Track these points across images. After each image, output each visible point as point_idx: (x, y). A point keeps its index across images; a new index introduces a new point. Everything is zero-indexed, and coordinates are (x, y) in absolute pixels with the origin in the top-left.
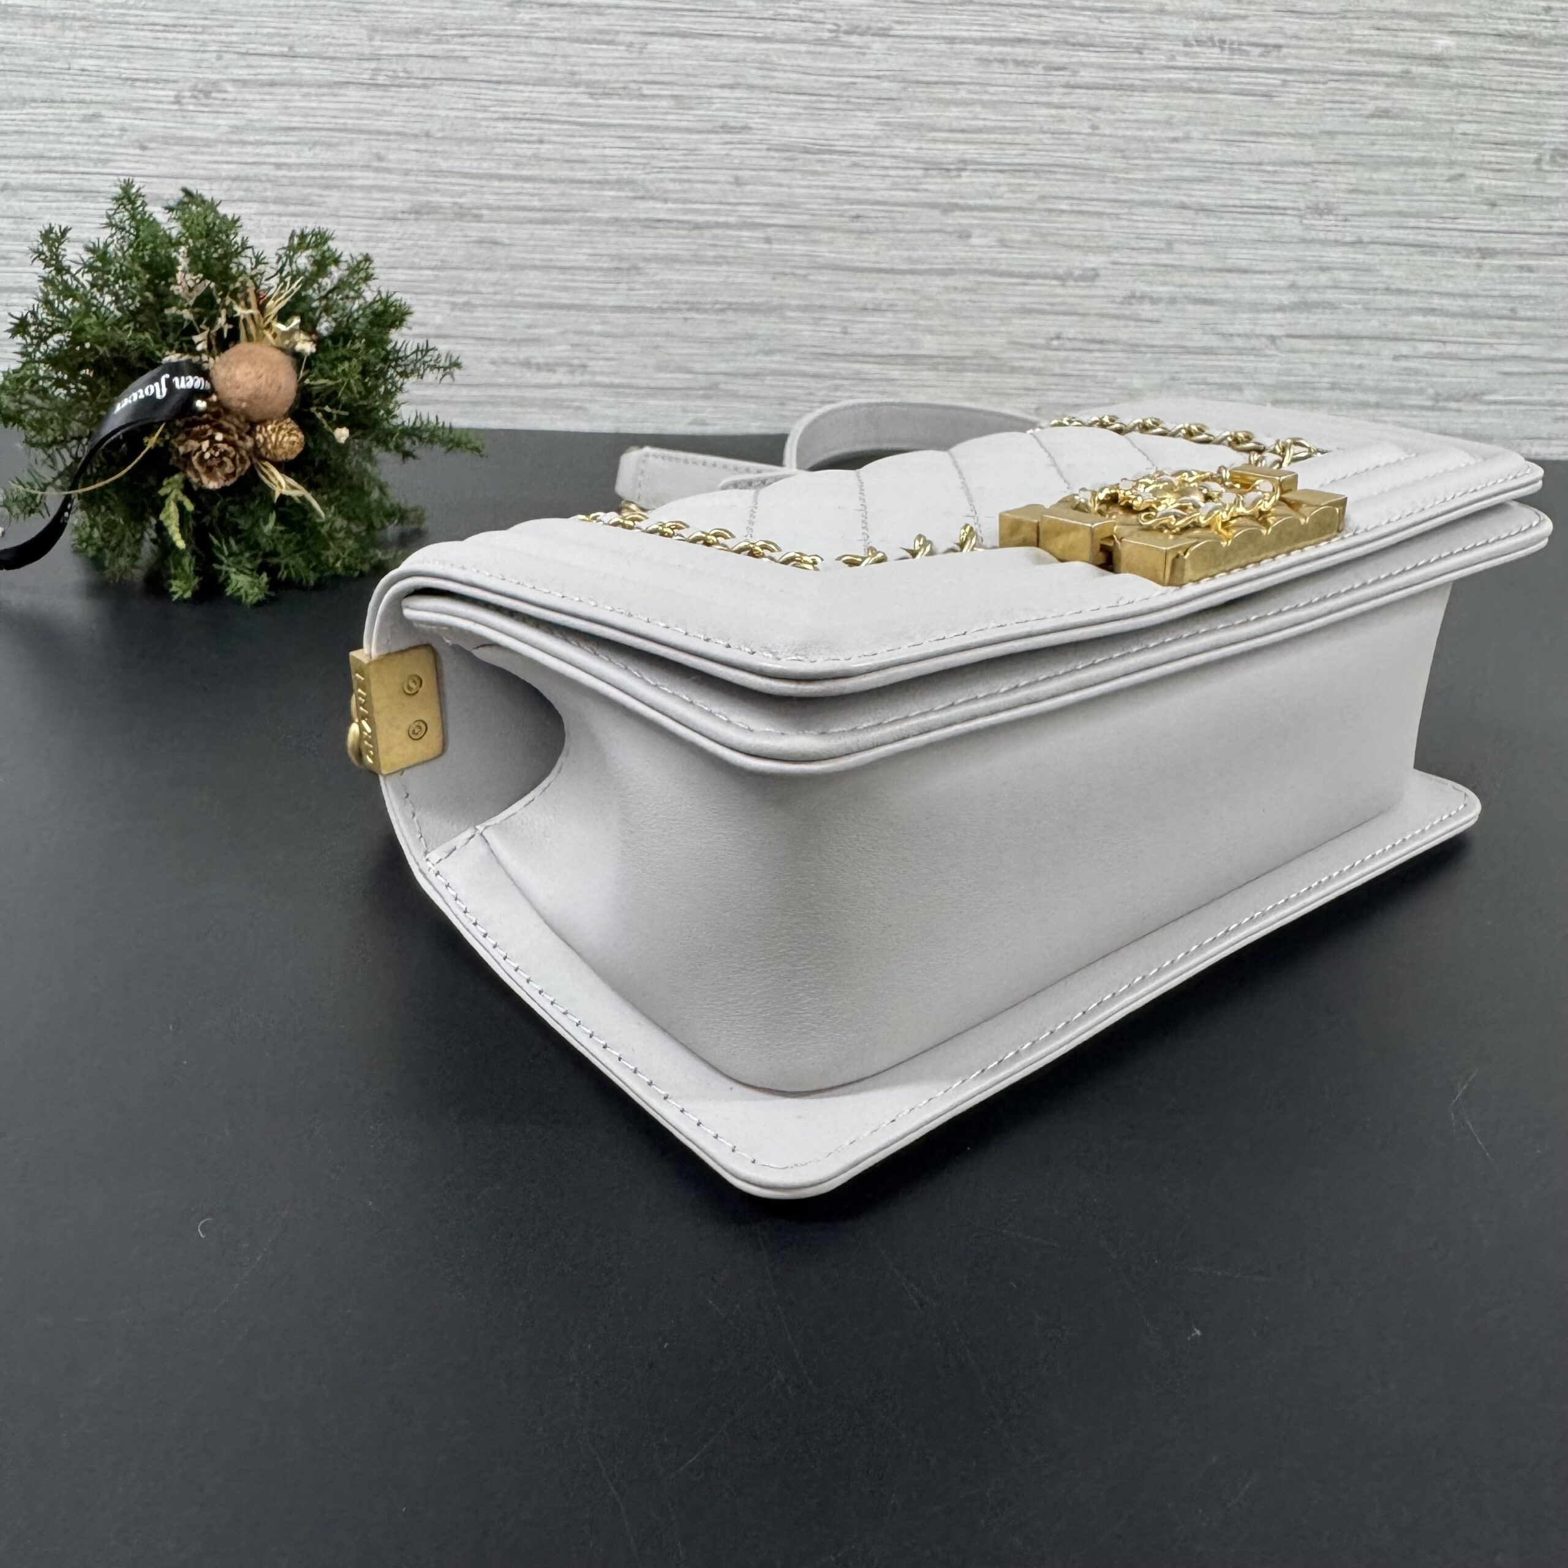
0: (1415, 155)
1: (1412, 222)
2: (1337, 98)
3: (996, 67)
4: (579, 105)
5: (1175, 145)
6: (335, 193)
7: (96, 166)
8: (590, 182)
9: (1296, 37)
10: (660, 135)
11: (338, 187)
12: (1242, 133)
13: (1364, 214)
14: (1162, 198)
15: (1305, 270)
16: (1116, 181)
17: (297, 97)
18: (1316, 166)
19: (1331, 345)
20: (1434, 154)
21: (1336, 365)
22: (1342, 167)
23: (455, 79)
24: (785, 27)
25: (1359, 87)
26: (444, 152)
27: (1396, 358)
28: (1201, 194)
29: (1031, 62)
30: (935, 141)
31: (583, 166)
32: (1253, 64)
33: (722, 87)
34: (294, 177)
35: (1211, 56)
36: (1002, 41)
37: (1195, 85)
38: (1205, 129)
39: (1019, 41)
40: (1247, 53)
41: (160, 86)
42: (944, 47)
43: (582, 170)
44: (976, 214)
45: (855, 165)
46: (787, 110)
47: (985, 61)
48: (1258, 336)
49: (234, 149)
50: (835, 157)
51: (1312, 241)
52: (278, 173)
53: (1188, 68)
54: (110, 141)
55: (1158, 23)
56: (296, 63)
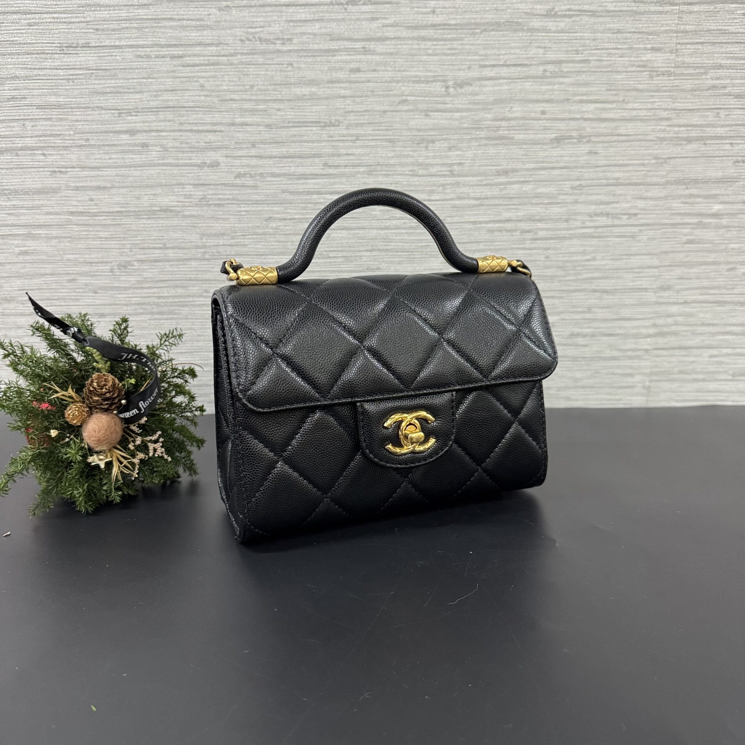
0: (709, 260)
1: (712, 291)
2: (667, 236)
3: (496, 233)
5: (588, 263)
6: (186, 308)
9: (643, 209)
11: (187, 306)
12: (621, 255)
13: (688, 289)
14: (584, 287)
15: (660, 317)
16: (560, 281)
17: (168, 267)
18: (660, 268)
19: (677, 352)
20: (718, 259)
21: (680, 362)
22: (673, 268)
25: (677, 230)
27: (711, 356)
28: (604, 284)
29: (513, 230)
32: (624, 223)
33: (366, 251)
34: (167, 302)
35: (602, 220)
36: (499, 221)
37: (596, 235)
38: (602, 254)
39: (508, 221)
40: (620, 218)
41: (104, 264)
42: (471, 226)
47: (490, 231)
48: (640, 350)
49: (138, 291)
51: (662, 303)
52: (159, 301)
53: (592, 227)
54: (80, 290)
55: (575, 208)
56: (167, 251)
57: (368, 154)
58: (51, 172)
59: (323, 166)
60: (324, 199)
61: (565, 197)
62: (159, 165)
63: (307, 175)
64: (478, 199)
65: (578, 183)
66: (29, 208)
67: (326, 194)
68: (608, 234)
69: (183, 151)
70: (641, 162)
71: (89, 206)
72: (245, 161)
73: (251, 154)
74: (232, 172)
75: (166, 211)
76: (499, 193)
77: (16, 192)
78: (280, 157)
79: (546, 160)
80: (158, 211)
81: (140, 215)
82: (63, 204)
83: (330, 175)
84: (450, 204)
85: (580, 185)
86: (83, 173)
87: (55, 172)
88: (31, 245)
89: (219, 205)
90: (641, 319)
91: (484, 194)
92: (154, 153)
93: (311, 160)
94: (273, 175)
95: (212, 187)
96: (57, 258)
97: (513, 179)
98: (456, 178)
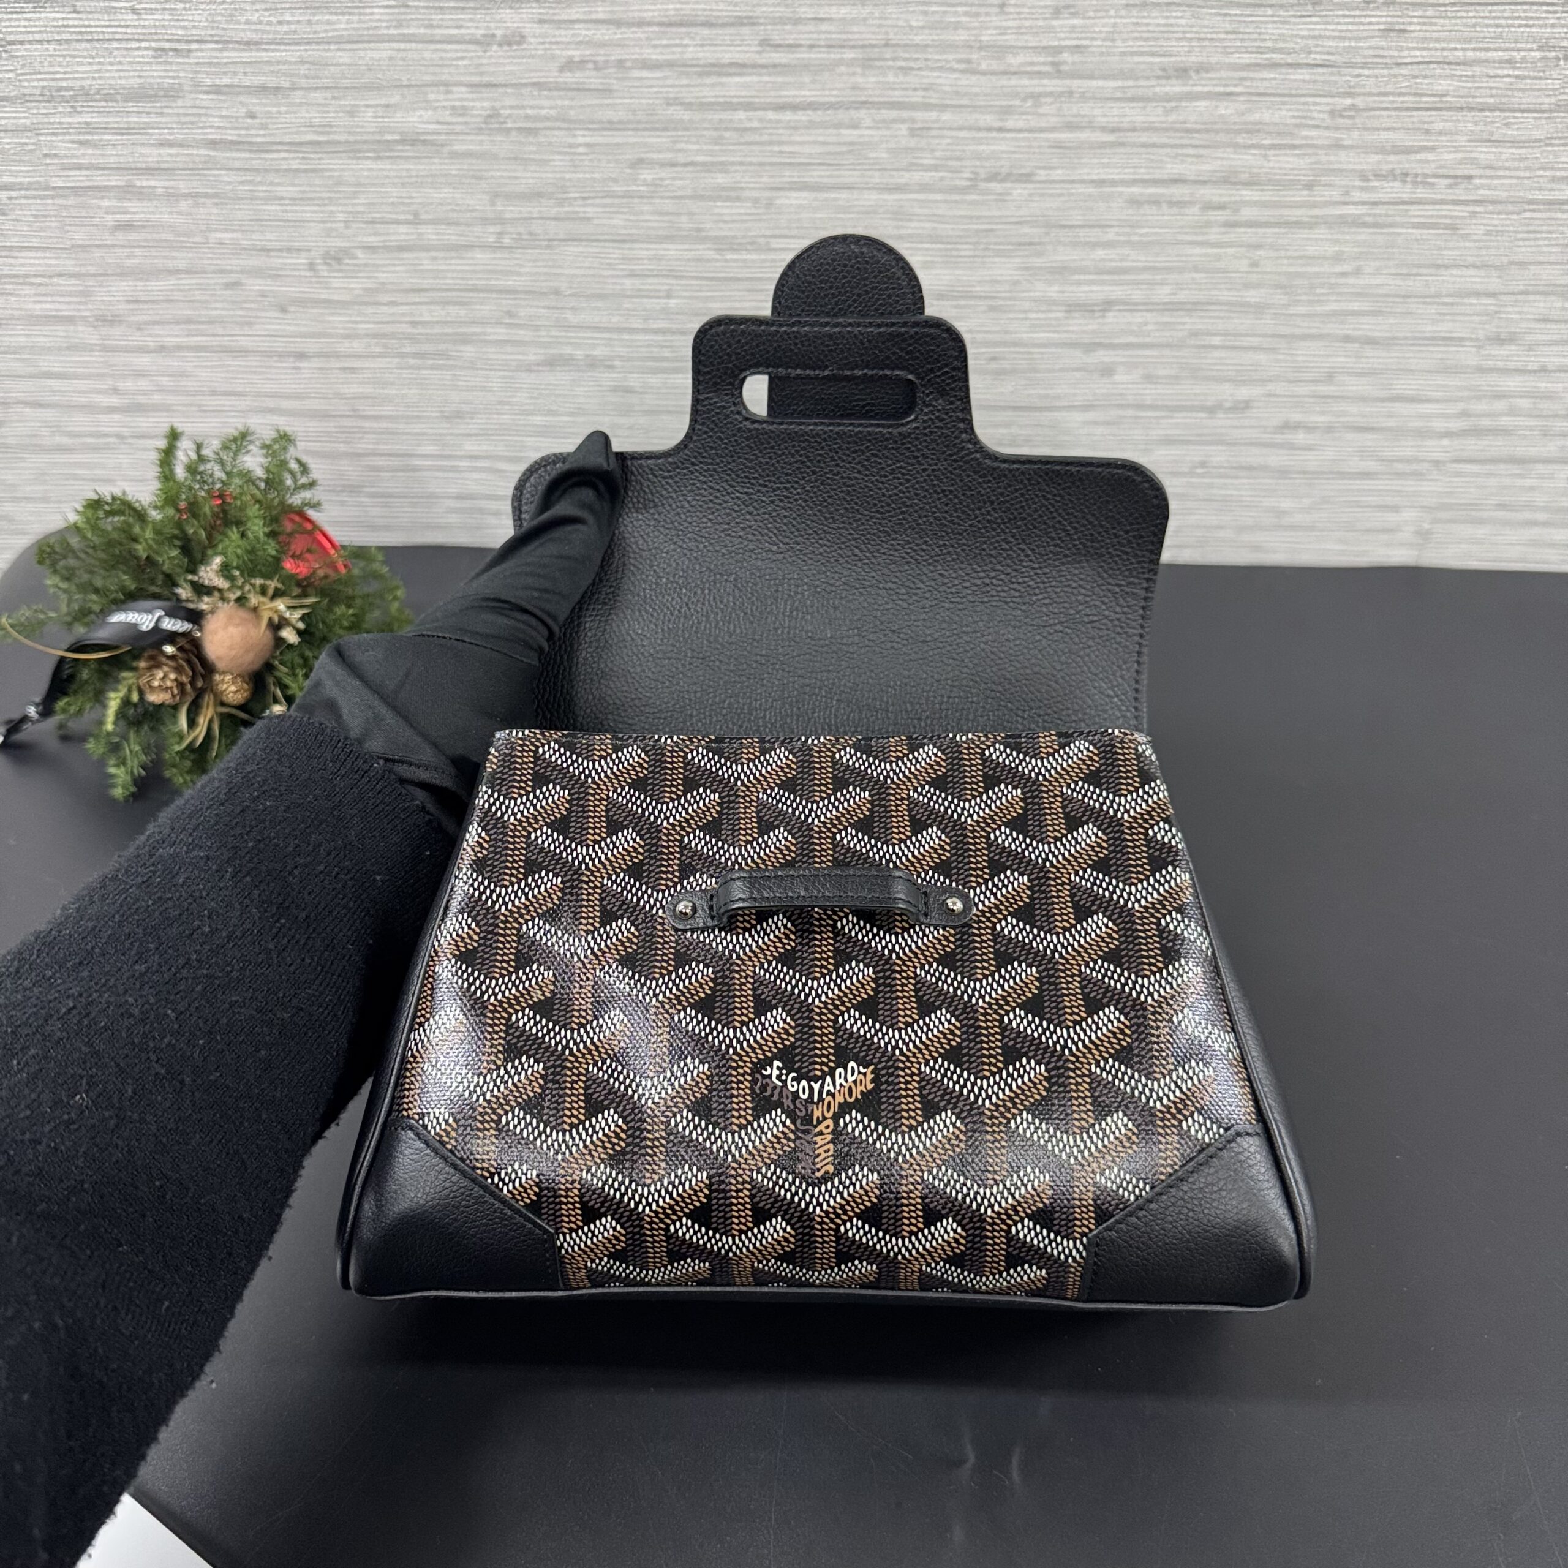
2: (1531, 228)
3: (1147, 209)
4: (709, 261)
5: (1342, 281)
6: (470, 348)
9: (1491, 167)
11: (471, 342)
12: (1419, 266)
14: (1325, 331)
15: (1479, 398)
17: (426, 261)
18: (1503, 297)
21: (1505, 488)
22: (1531, 297)
23: (581, 240)
24: (917, 177)
25: (1558, 215)
26: (572, 308)
28: (1367, 326)
29: (1185, 203)
30: (1079, 283)
32: (1439, 197)
34: (430, 334)
35: (1391, 190)
36: (1156, 182)
37: (1370, 220)
38: (1378, 263)
39: (1175, 181)
40: (1433, 184)
41: (294, 254)
42: (1091, 190)
44: (1120, 352)
47: (1134, 202)
48: (1422, 461)
49: (370, 310)
50: (972, 303)
51: (1489, 370)
52: (415, 331)
53: (1364, 203)
54: (252, 306)
55: (1332, 158)
56: (423, 229)
57: (865, 19)
58: (156, 50)
59: (760, 45)
60: (761, 120)
61: (1313, 133)
62: (391, 39)
63: (723, 66)
64: (1113, 130)
65: (1348, 101)
66: (120, 131)
67: (765, 109)
68: (1398, 219)
69: (441, 8)
70: (1505, 55)
71: (247, 129)
72: (584, 32)
73: (594, 16)
74: (553, 57)
75: (414, 142)
76: (1163, 119)
77: (86, 94)
78: (661, 24)
79: (1281, 45)
80: (396, 141)
81: (360, 151)
82: (192, 123)
83: (775, 66)
84: (1047, 140)
85: (1353, 107)
86: (225, 54)
87: (163, 50)
88: (137, 210)
89: (529, 131)
90: (1437, 401)
91: (1128, 119)
92: (376, 10)
93: (731, 30)
94: (646, 65)
95: (509, 90)
96: (197, 239)
97: (1199, 89)
98: (1068, 82)
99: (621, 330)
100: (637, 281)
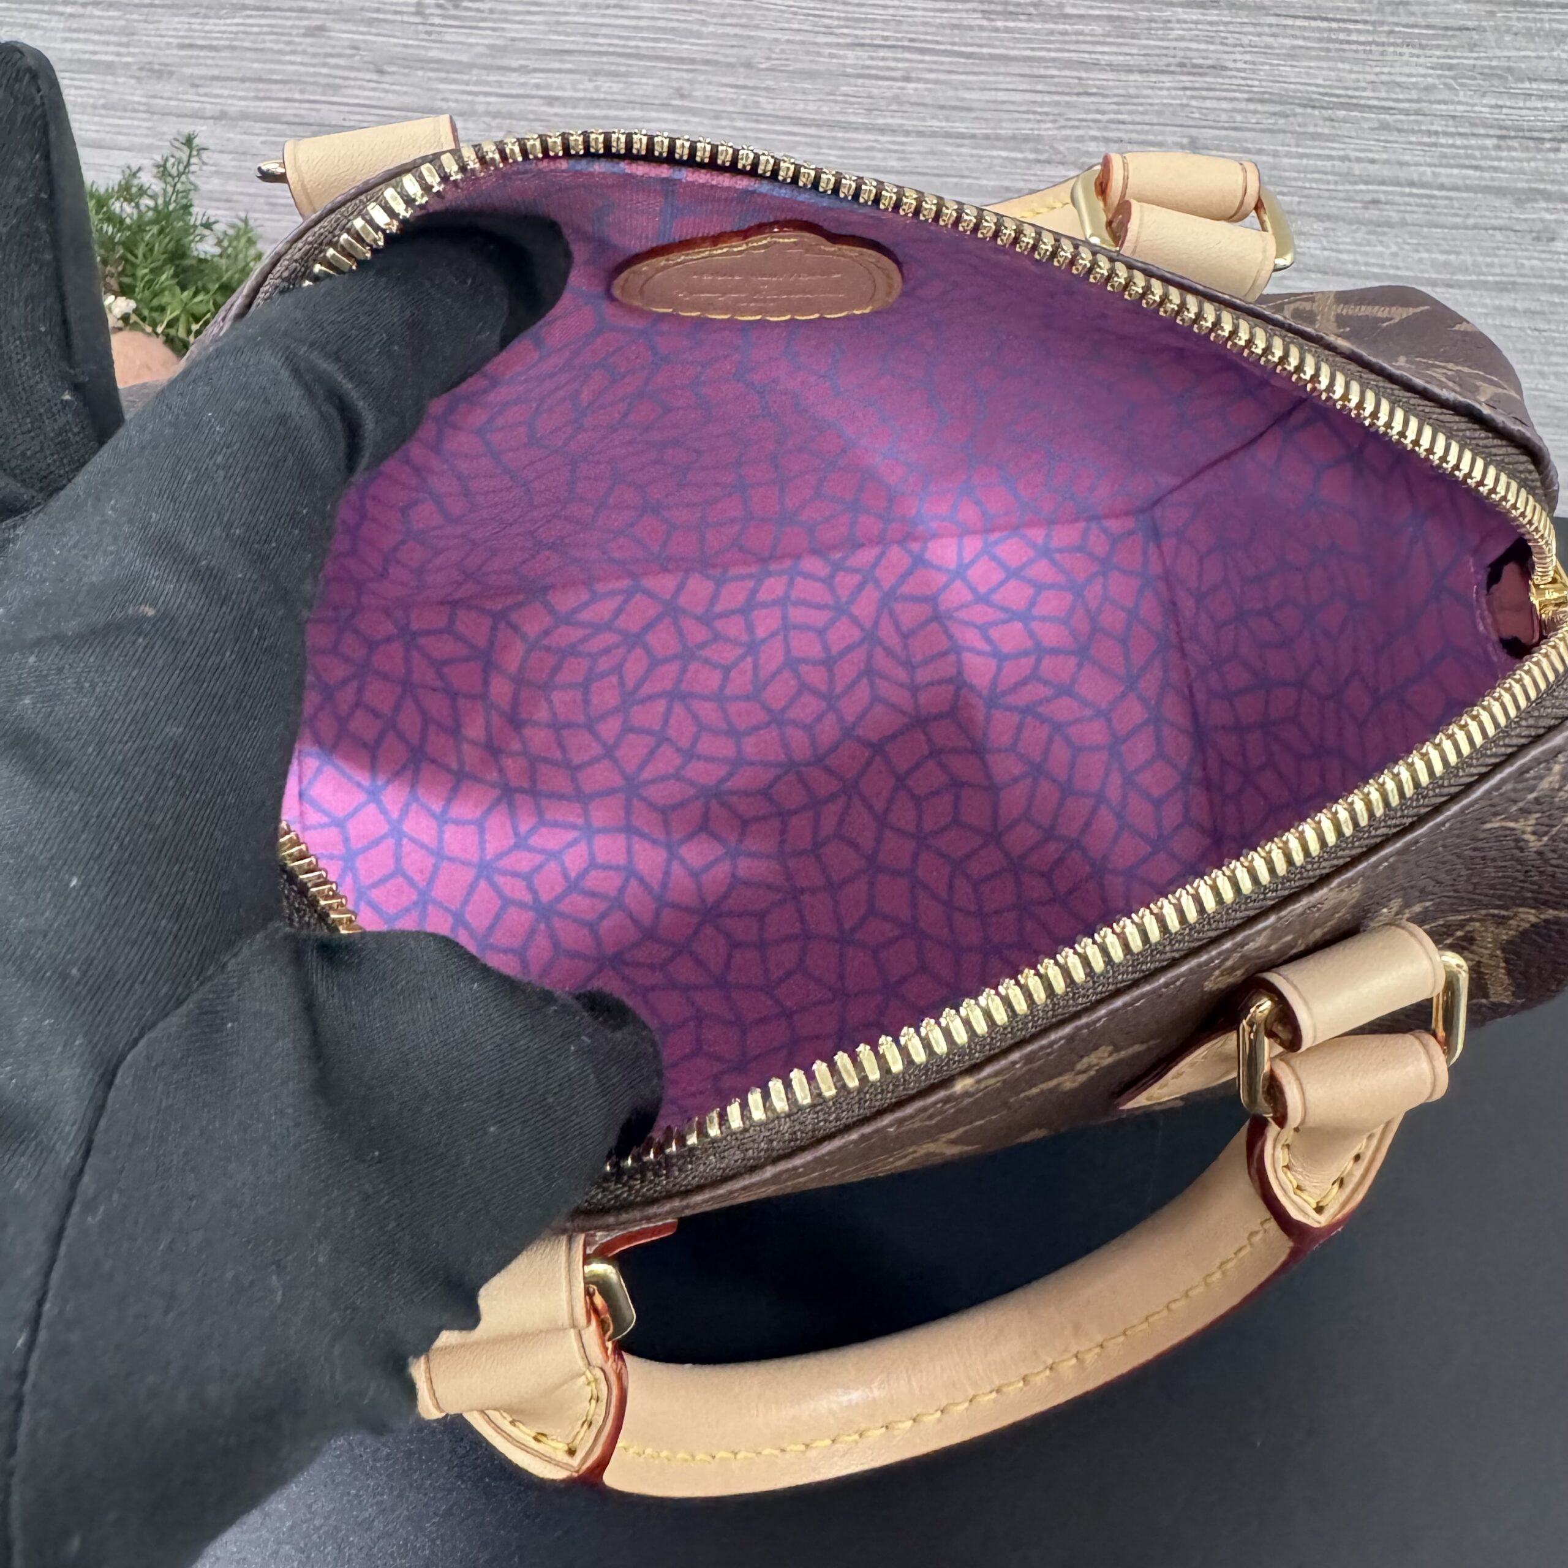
4: (969, 28)
7: (324, 94)
8: (973, 136)
10: (1084, 75)
26: (768, 89)
30: (1526, 95)
31: (963, 114)
43: (963, 120)
45: (1384, 127)
46: (1287, 42)
49: (492, 77)
50: (1354, 114)
54: (341, 61)
99: (831, 125)
100: (860, 53)
